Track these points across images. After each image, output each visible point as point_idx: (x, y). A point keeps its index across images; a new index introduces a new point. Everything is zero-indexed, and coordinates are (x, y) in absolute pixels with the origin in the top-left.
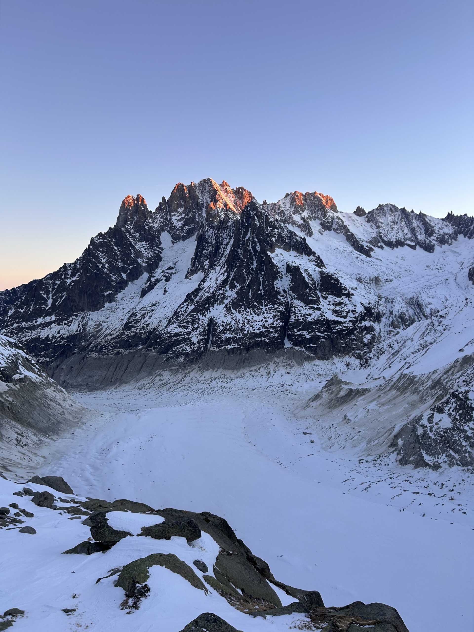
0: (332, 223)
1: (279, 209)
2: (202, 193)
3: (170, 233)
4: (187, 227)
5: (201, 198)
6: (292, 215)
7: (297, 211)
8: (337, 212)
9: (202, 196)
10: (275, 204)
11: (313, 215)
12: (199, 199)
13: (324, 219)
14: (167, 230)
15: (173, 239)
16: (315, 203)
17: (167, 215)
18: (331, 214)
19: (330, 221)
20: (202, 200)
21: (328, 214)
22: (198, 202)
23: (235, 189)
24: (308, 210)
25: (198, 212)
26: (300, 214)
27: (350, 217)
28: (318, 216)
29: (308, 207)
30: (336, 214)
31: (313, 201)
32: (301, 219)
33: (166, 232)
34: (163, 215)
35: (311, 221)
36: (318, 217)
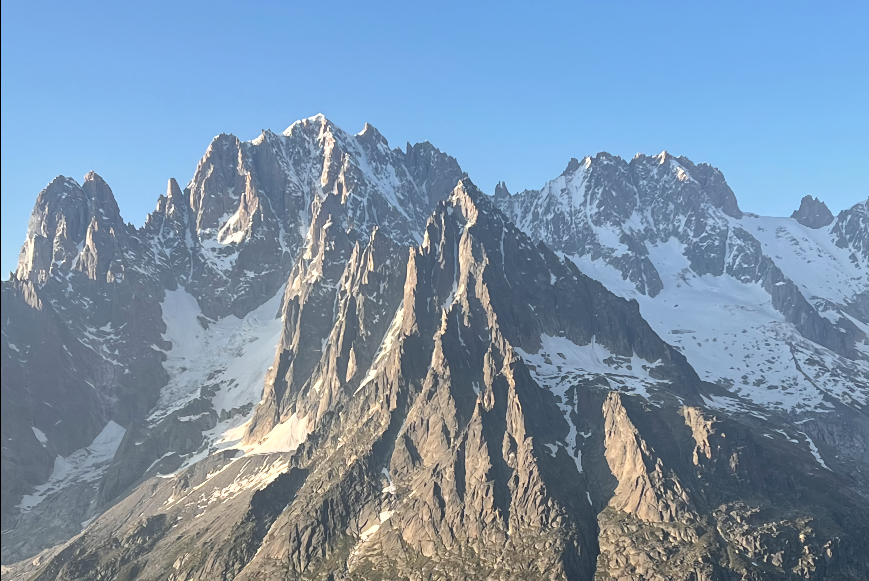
0: (722, 251)
1: (547, 211)
2: (296, 163)
3: (195, 294)
4: (251, 274)
5: (294, 179)
6: (593, 226)
7: (608, 217)
8: (739, 215)
9: (298, 174)
10: (534, 195)
11: (661, 227)
12: (287, 181)
13: (695, 240)
14: (183, 283)
15: (203, 312)
16: (664, 189)
17: (183, 237)
18: (720, 223)
19: (717, 243)
20: (298, 187)
21: (710, 222)
22: (284, 192)
23: (405, 151)
24: (641, 210)
25: (286, 227)
26: (618, 224)
27: (780, 230)
28: (676, 229)
29: (643, 202)
30: (733, 223)
31: (658, 181)
32: (622, 241)
33: (181, 289)
34: (171, 235)
35: (653, 242)
36: (675, 233)
